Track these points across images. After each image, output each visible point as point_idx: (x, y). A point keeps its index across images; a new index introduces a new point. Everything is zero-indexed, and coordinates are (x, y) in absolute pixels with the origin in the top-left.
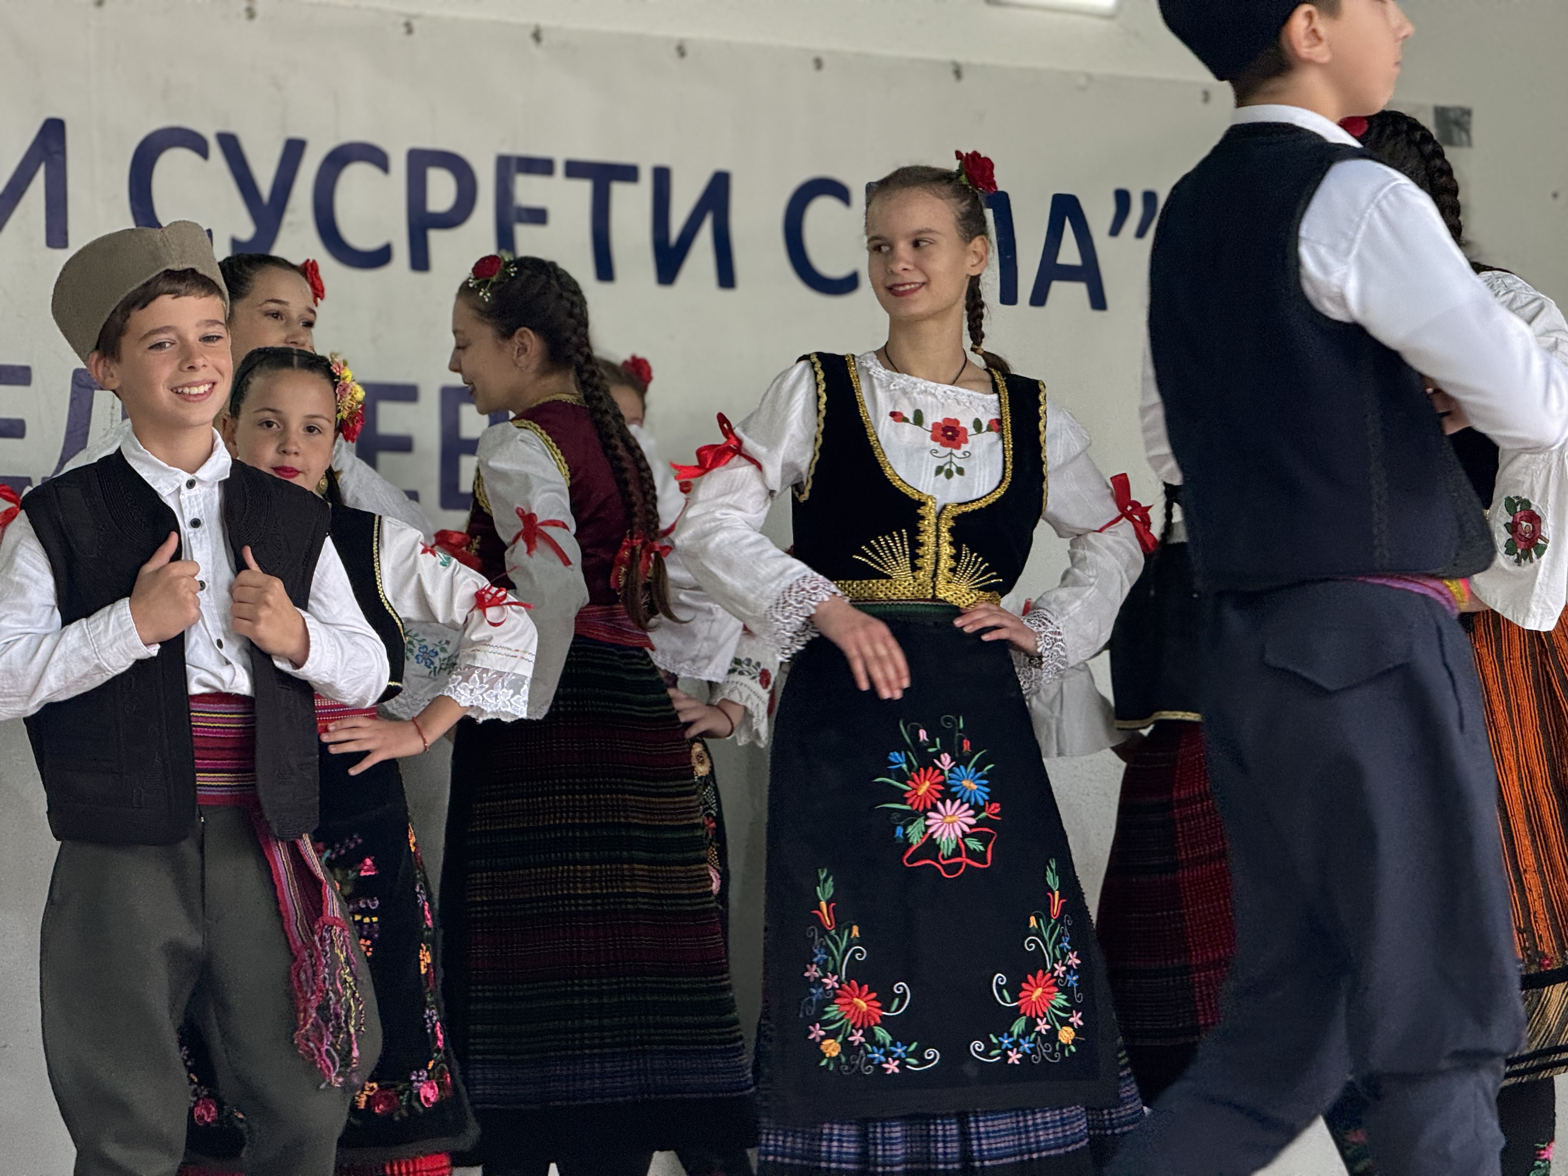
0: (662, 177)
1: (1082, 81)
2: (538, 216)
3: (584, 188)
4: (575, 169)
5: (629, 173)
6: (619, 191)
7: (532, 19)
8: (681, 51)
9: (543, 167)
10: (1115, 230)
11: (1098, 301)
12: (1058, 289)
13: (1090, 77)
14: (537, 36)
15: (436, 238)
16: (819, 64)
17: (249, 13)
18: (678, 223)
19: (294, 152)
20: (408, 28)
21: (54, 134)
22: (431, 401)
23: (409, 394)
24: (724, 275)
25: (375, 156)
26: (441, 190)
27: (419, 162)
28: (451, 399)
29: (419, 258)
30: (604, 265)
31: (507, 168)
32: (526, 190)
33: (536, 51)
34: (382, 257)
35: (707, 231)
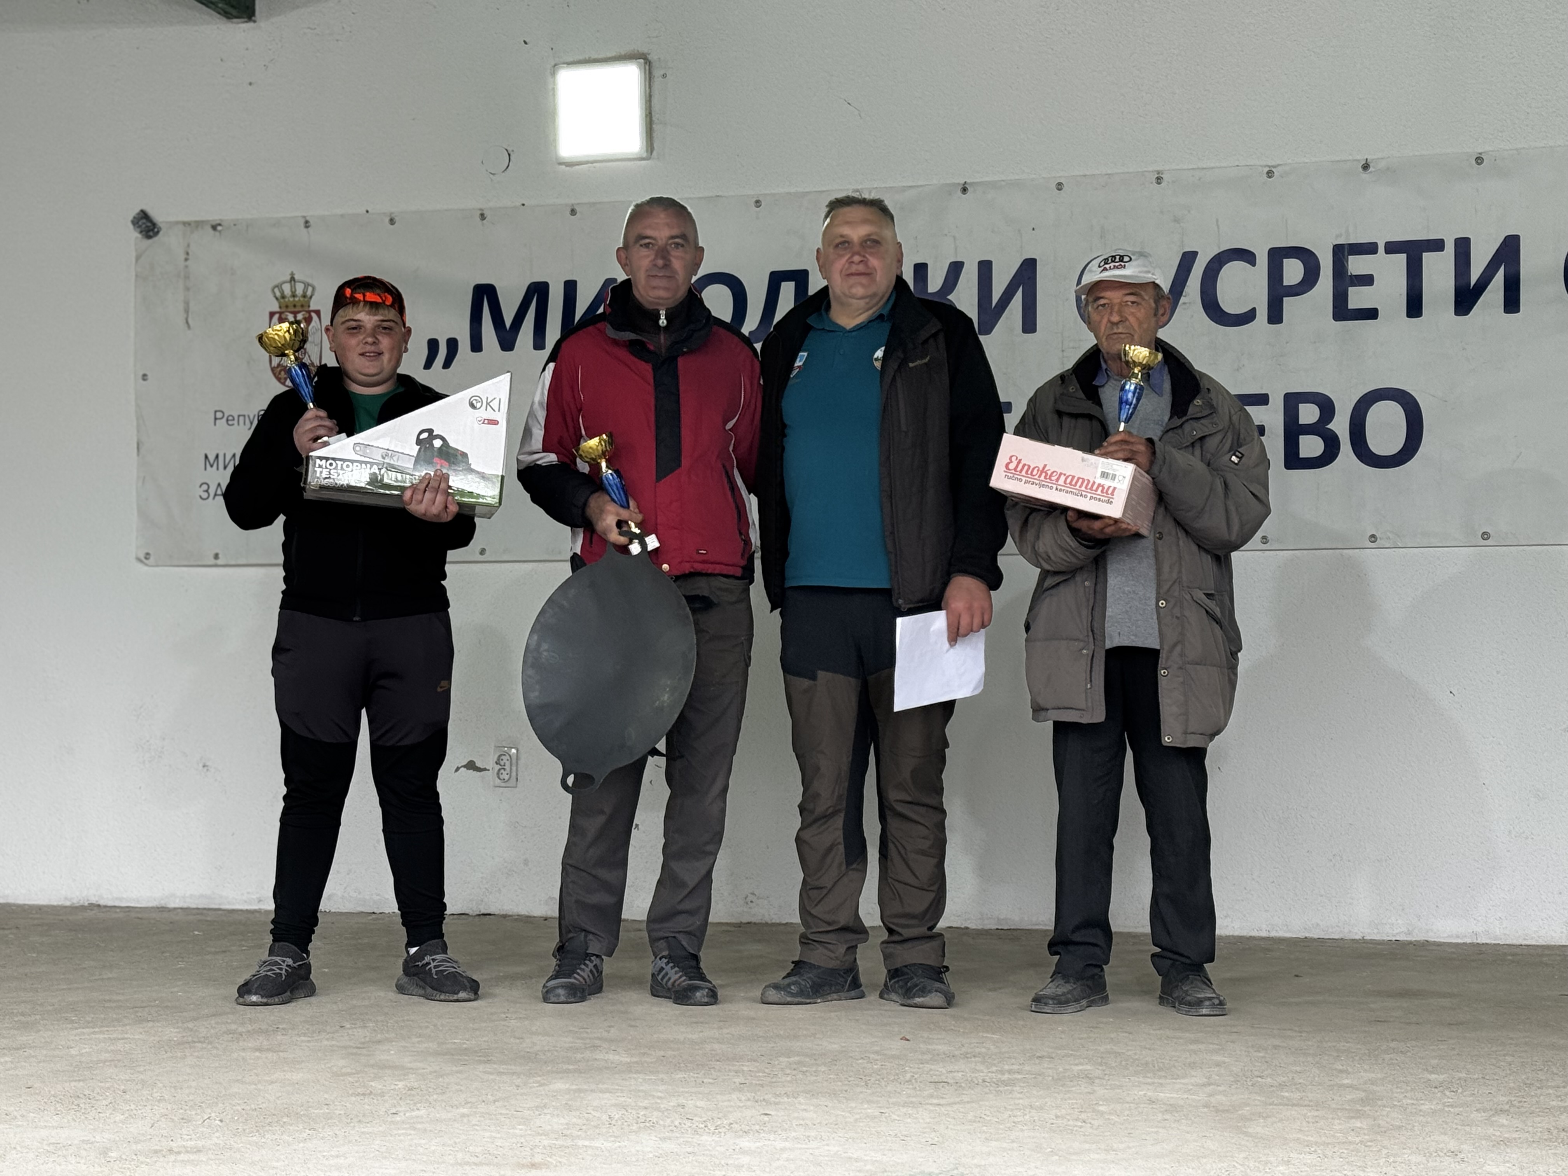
0: (1463, 247)
2: (1367, 280)
3: (1401, 259)
4: (1392, 248)
5: (1437, 245)
6: (1428, 258)
7: (1361, 157)
8: (1479, 160)
9: (1370, 249)
14: (1366, 167)
15: (1288, 303)
17: (1159, 180)
18: (1475, 273)
19: (1188, 259)
20: (1270, 174)
21: (1029, 268)
22: (1277, 403)
23: (1262, 399)
24: (1512, 303)
25: (1246, 256)
26: (1293, 271)
27: (1277, 256)
28: (1292, 401)
29: (1275, 316)
30: (1414, 307)
31: (1341, 252)
32: (1357, 265)
33: (1365, 176)
34: (1249, 317)
35: (1499, 277)
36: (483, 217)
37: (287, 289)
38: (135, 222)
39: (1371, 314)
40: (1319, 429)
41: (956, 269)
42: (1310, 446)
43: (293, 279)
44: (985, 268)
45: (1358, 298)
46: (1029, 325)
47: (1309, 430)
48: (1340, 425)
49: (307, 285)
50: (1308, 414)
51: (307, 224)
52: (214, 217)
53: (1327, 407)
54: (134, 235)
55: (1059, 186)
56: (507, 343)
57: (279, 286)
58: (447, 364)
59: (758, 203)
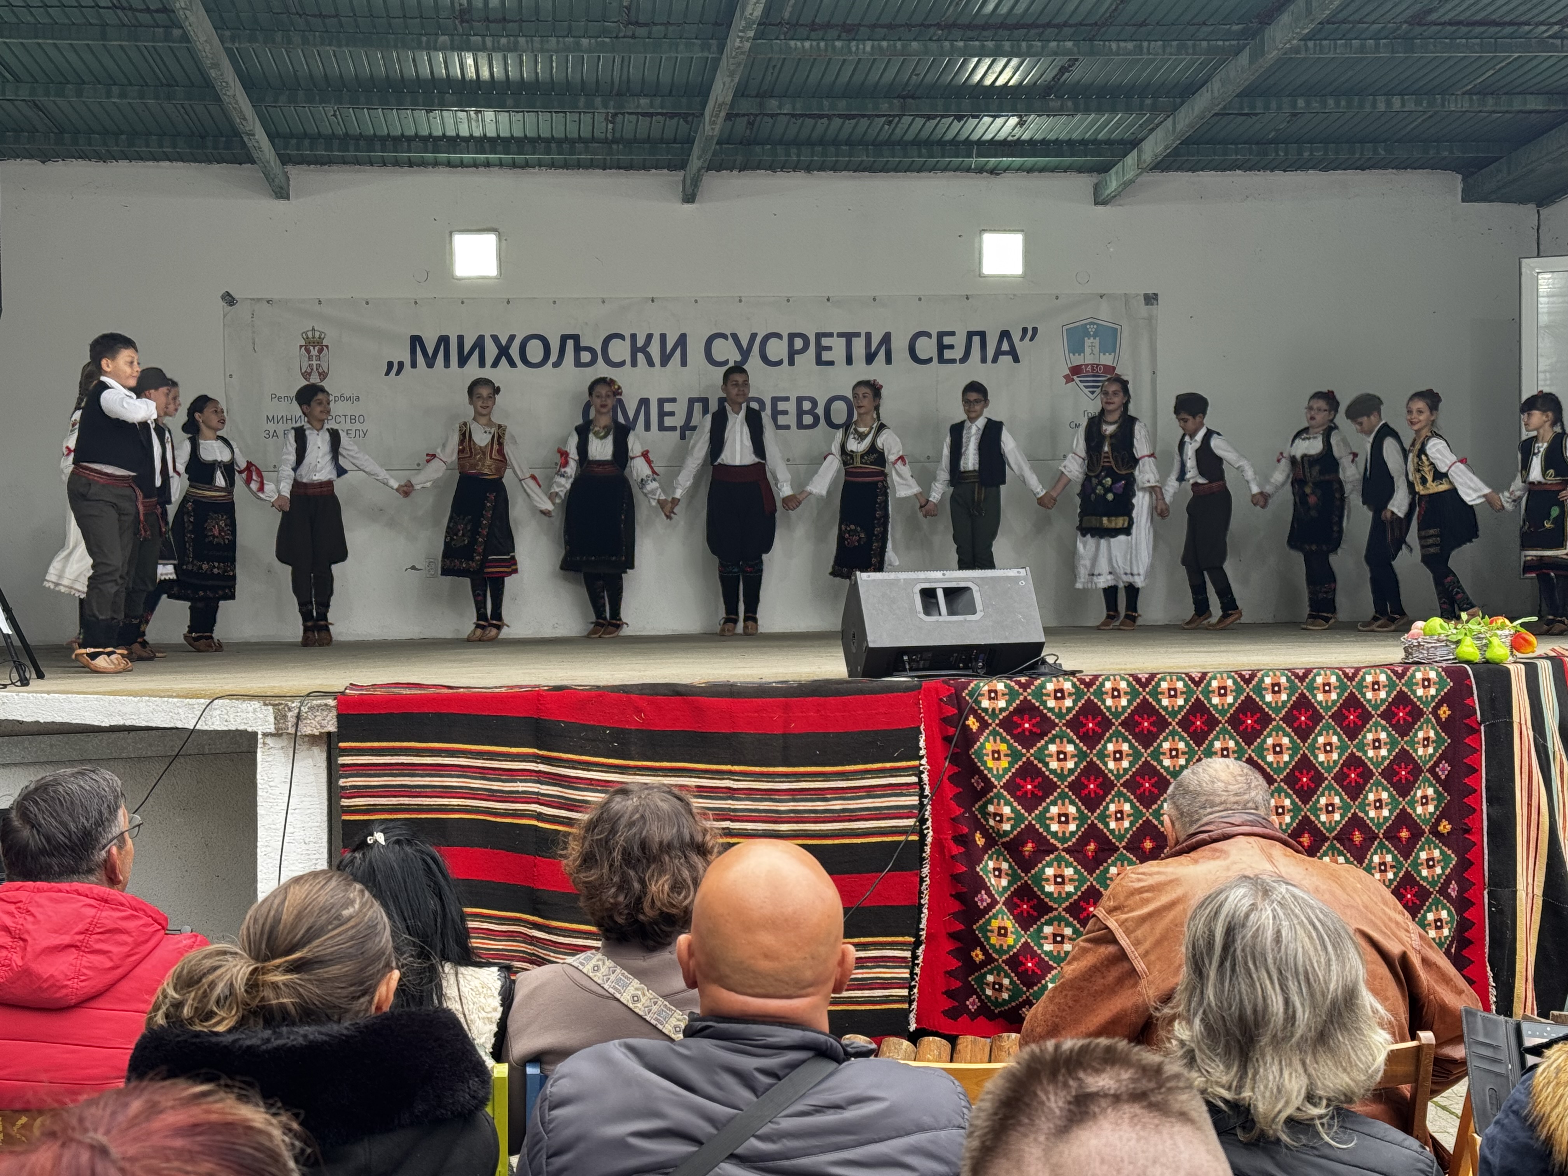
0: (868, 336)
2: (829, 348)
3: (843, 340)
4: (840, 335)
5: (858, 335)
6: (855, 341)
7: (826, 295)
8: (874, 299)
9: (830, 335)
10: (1022, 339)
11: (1016, 360)
12: (1002, 358)
13: (1013, 294)
14: (828, 300)
15: (797, 357)
16: (920, 299)
17: (740, 301)
18: (874, 347)
19: (753, 336)
20: (788, 301)
21: (683, 337)
22: (793, 400)
23: (787, 399)
24: (889, 360)
25: (778, 336)
26: (798, 343)
27: (792, 337)
28: (800, 400)
29: (791, 363)
30: (849, 361)
31: (819, 336)
32: (825, 342)
33: (829, 304)
34: (779, 363)
35: (883, 349)
36: (416, 303)
37: (310, 334)
38: (223, 297)
39: (831, 363)
40: (811, 412)
41: (650, 337)
42: (808, 420)
43: (313, 329)
44: (663, 337)
45: (826, 356)
46: (684, 363)
47: (807, 413)
48: (820, 411)
49: (321, 333)
50: (807, 405)
51: (320, 302)
52: (269, 297)
53: (814, 403)
54: (222, 303)
55: (696, 301)
56: (430, 364)
57: (306, 333)
58: (398, 373)
59: (555, 302)
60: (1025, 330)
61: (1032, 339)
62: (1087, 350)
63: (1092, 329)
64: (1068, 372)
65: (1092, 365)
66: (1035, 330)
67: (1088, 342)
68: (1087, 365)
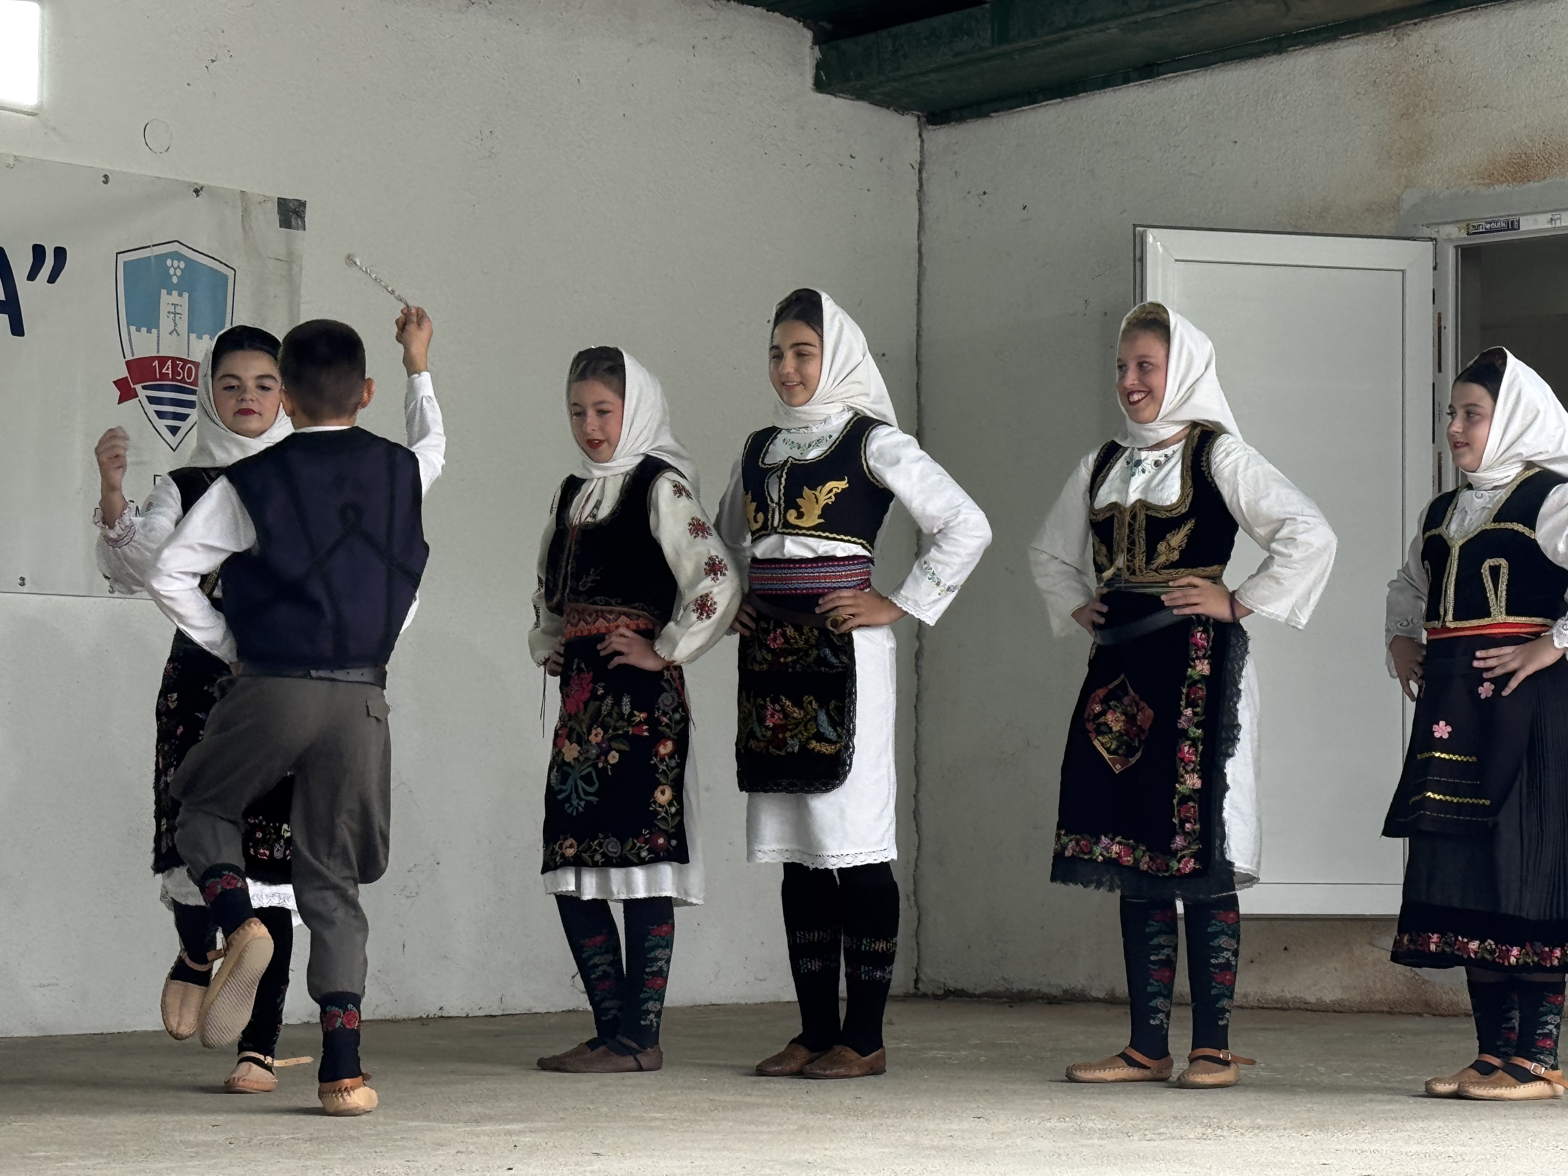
1: (11, 161)
10: (32, 276)
11: (17, 329)
13: (16, 158)
60: (39, 252)
61: (52, 279)
62: (166, 324)
63: (176, 269)
64: (124, 373)
65: (174, 359)
66: (60, 254)
67: (168, 300)
68: (163, 360)
